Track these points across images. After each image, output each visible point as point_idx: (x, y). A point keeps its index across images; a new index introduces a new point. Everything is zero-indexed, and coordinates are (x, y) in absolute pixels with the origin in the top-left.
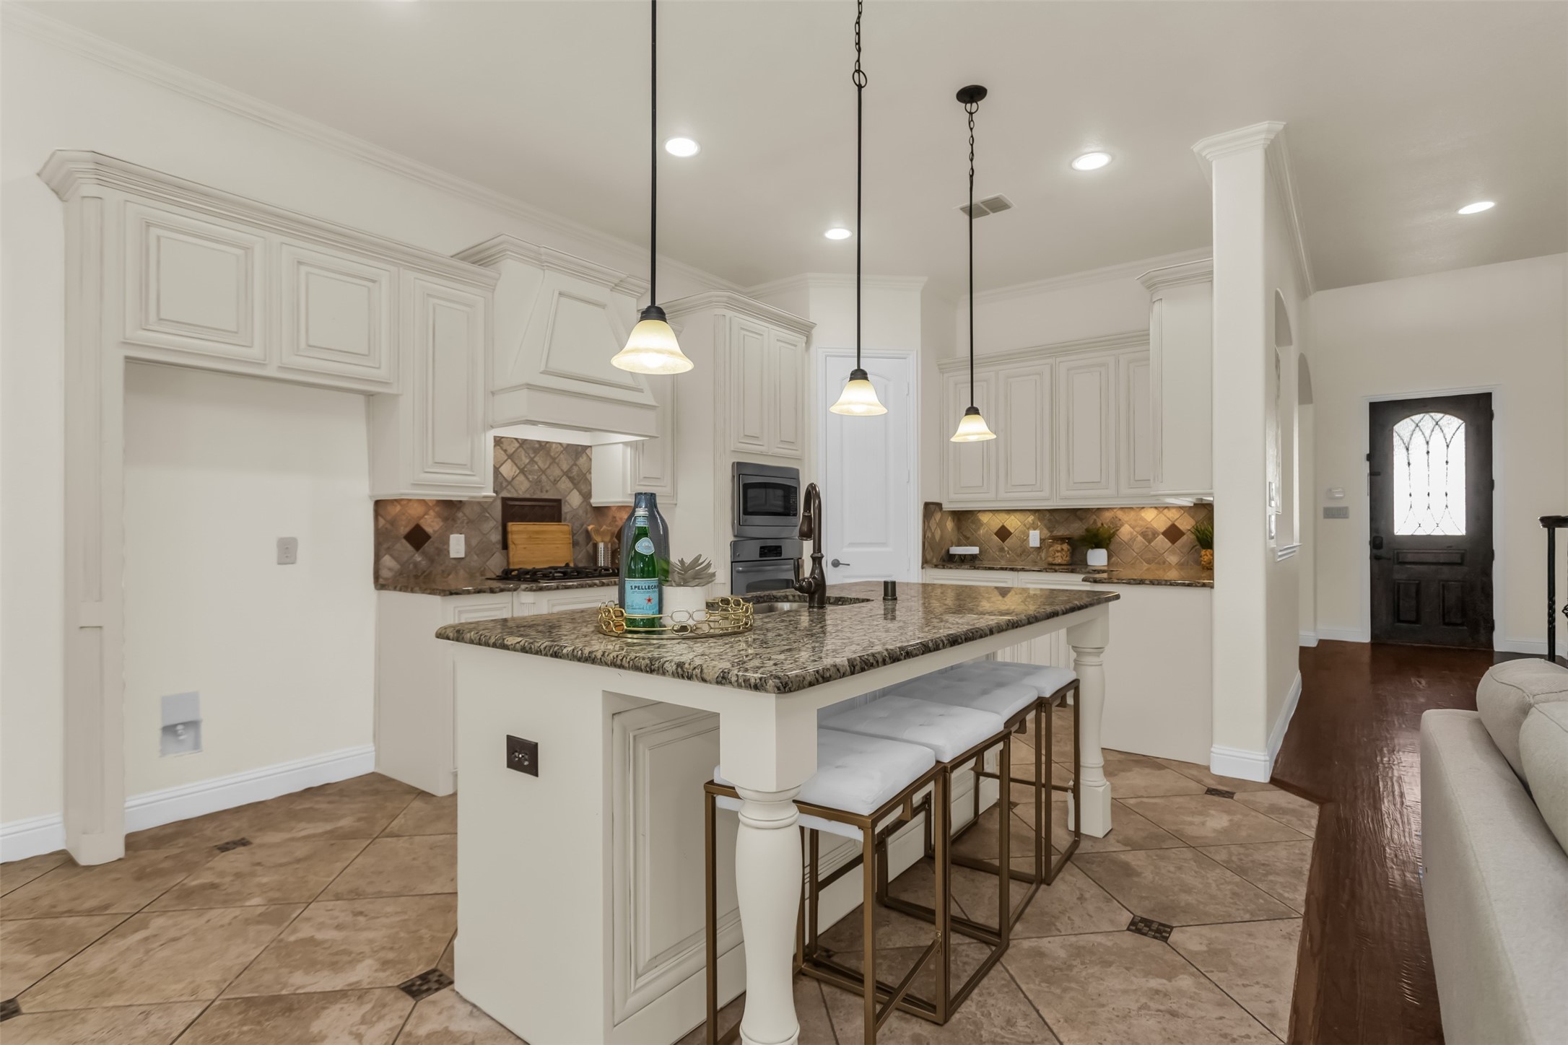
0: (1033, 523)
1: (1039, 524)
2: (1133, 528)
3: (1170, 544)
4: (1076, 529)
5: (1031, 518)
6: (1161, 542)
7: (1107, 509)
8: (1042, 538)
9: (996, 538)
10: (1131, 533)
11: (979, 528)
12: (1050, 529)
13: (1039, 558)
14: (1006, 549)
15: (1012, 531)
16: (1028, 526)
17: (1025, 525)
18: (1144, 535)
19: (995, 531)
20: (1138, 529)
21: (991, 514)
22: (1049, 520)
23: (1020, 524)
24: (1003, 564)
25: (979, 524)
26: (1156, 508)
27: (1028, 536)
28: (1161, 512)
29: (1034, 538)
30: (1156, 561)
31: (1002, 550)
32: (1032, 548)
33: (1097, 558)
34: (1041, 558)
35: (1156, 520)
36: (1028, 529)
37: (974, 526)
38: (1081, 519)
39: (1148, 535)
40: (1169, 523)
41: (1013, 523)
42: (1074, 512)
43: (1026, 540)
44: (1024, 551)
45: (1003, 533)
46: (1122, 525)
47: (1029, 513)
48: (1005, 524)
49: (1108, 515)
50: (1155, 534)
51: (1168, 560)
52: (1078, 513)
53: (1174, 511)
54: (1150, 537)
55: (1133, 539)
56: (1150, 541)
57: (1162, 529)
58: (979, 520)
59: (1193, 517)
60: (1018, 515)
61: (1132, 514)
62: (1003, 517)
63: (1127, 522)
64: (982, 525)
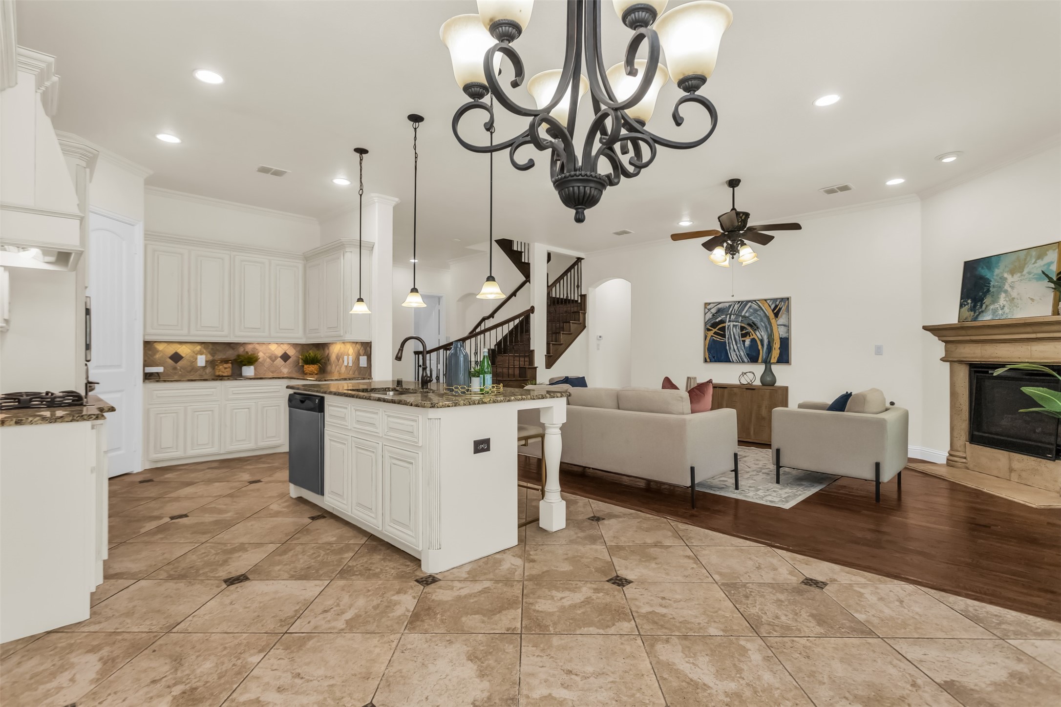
0: (200, 351)
1: (205, 351)
2: (264, 354)
3: (284, 363)
4: (231, 354)
5: (198, 348)
6: (279, 361)
7: (250, 343)
8: (207, 360)
9: (170, 361)
10: (264, 357)
11: (155, 354)
12: (213, 355)
13: (204, 373)
14: (179, 368)
15: (183, 355)
16: (196, 353)
17: (194, 352)
18: (270, 358)
19: (170, 355)
20: (267, 355)
21: (165, 345)
22: (212, 349)
23: (190, 351)
24: (176, 378)
25: (156, 351)
26: (277, 344)
27: (196, 359)
28: (279, 346)
29: (201, 361)
30: (277, 372)
31: (175, 368)
32: (199, 367)
33: (249, 371)
34: (206, 373)
35: (277, 350)
36: (197, 354)
37: (150, 353)
38: (233, 349)
39: (272, 358)
40: (284, 352)
41: (184, 350)
42: (229, 345)
43: (194, 362)
44: (193, 369)
45: (176, 357)
46: (258, 352)
47: (197, 344)
48: (178, 351)
49: (249, 348)
50: (276, 358)
51: (283, 371)
52: (232, 345)
53: (286, 345)
54: (274, 359)
55: (264, 360)
56: (273, 361)
57: (280, 355)
58: (155, 348)
59: (295, 349)
60: (189, 346)
61: (264, 346)
62: (178, 346)
63: (261, 351)
64: (158, 351)
